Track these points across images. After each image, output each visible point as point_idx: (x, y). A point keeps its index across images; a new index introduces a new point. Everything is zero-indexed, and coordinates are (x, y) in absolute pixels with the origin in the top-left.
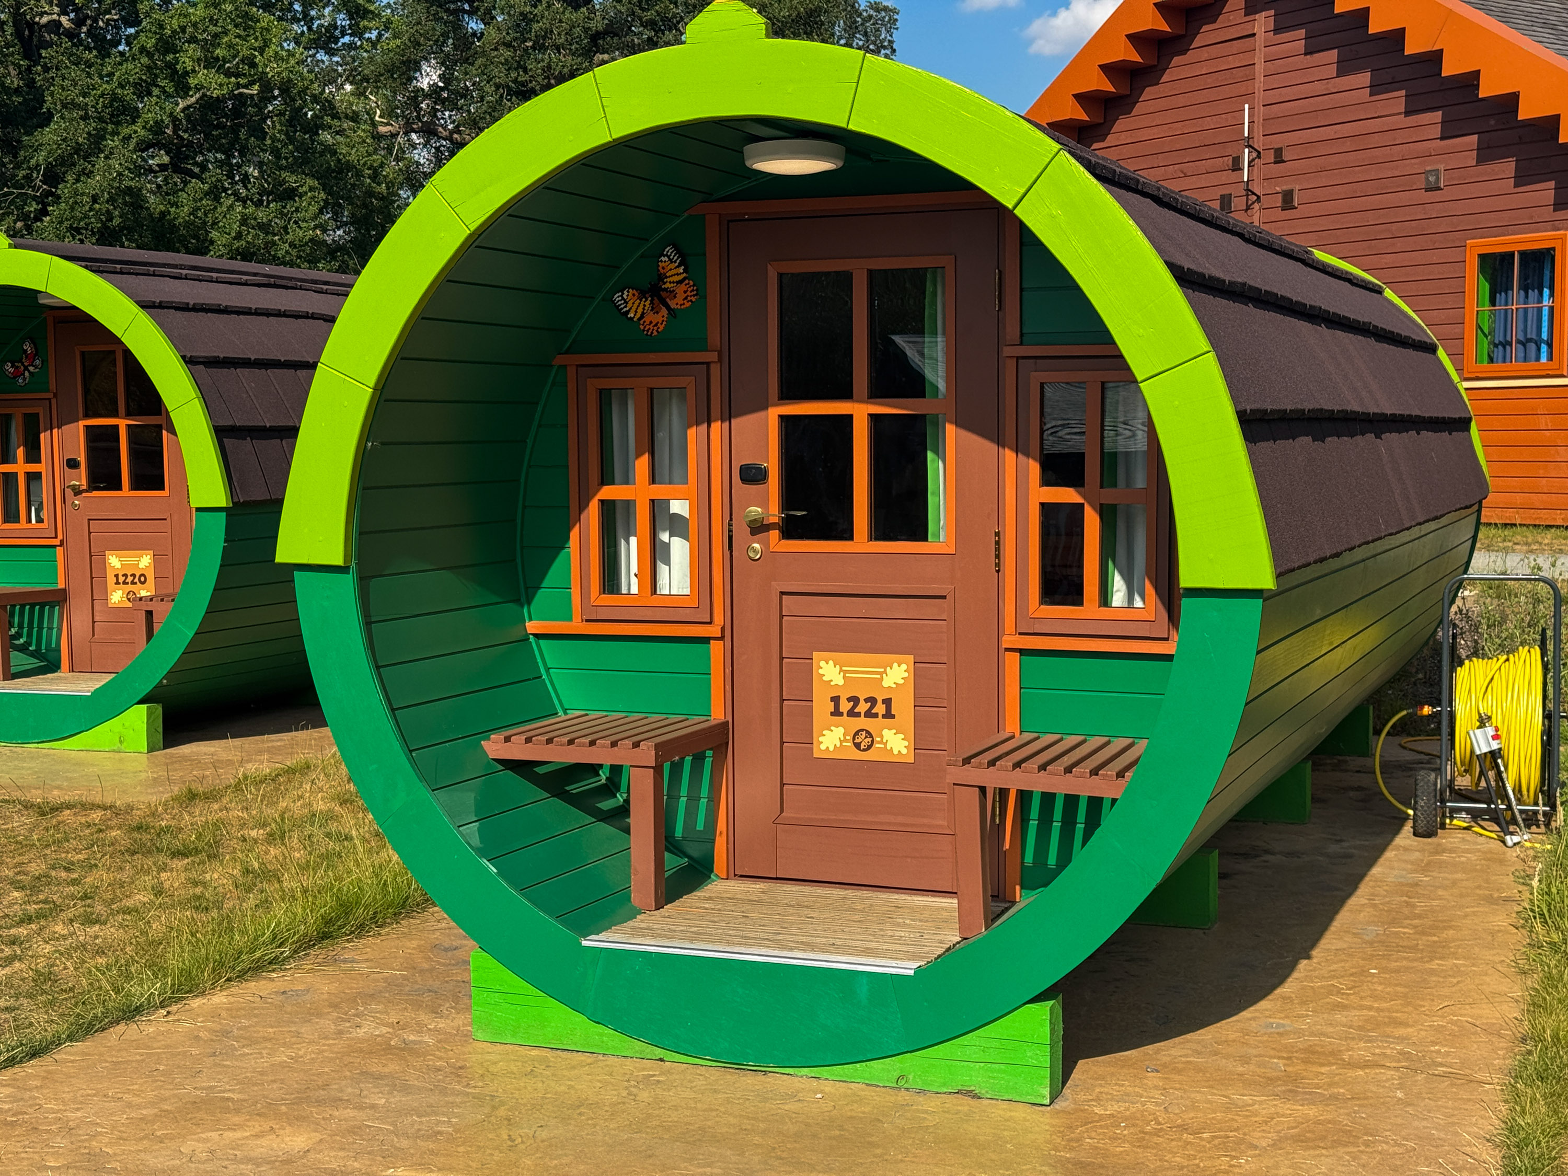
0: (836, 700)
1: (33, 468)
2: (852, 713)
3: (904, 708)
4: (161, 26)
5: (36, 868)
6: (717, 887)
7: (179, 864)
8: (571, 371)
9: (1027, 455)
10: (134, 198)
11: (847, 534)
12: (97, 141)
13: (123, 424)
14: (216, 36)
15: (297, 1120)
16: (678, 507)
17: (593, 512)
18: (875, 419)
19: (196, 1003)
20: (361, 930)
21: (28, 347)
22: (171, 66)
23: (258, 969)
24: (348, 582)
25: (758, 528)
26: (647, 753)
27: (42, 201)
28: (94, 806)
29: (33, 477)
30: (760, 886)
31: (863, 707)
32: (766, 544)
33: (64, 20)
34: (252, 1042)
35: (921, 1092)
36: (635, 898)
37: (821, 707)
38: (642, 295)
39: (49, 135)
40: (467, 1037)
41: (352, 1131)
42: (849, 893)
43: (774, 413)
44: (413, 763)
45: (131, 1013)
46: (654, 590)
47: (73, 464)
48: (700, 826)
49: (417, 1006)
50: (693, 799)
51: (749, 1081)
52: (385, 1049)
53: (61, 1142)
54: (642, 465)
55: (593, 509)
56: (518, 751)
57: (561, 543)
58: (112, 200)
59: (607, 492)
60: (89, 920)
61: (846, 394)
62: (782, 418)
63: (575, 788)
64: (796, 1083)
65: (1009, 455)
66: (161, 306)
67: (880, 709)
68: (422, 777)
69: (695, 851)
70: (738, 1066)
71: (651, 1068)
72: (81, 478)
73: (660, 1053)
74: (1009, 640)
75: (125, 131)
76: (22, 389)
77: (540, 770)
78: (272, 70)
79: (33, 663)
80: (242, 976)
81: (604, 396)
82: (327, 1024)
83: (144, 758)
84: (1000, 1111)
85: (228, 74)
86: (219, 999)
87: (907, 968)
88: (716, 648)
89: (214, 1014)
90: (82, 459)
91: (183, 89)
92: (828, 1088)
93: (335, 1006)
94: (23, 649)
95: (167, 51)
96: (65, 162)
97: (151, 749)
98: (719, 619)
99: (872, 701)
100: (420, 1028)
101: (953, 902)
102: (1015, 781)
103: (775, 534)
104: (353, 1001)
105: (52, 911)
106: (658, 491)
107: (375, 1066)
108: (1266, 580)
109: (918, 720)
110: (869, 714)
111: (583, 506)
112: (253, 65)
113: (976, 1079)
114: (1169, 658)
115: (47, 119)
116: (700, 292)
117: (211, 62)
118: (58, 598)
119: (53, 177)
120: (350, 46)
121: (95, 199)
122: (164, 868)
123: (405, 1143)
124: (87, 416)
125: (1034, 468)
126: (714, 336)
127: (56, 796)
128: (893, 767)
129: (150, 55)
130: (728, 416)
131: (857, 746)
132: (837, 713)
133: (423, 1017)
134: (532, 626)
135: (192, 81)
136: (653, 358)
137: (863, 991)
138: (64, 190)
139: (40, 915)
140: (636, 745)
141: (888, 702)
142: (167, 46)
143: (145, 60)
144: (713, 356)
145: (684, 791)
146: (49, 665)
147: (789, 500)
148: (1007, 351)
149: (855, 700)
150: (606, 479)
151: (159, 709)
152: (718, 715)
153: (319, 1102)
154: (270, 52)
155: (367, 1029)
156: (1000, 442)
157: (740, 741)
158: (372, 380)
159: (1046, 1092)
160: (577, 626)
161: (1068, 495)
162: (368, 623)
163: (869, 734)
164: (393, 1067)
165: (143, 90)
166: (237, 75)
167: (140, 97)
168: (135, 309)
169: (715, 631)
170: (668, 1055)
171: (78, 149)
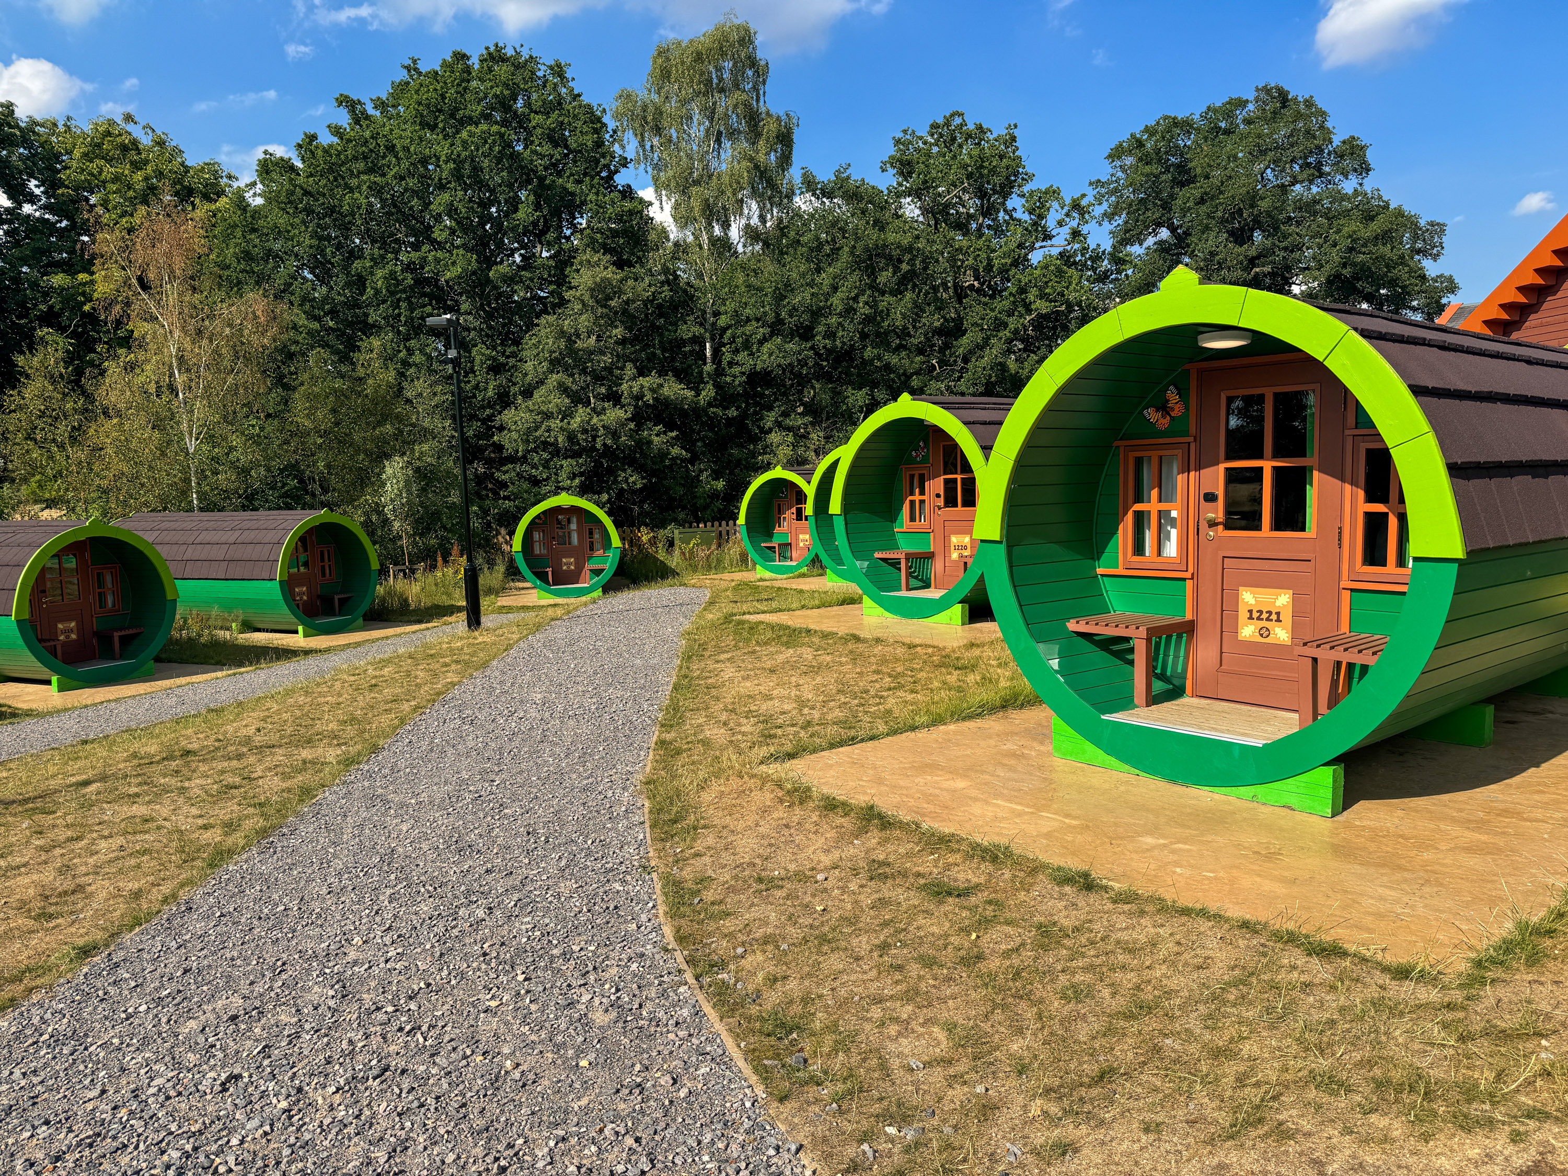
0: (1250, 611)
1: (922, 498)
2: (1259, 619)
3: (1287, 617)
4: (1020, 281)
5: (899, 670)
6: (1186, 700)
7: (956, 673)
8: (1122, 449)
9: (1357, 486)
10: (1003, 367)
11: (1258, 528)
12: (986, 340)
13: (959, 477)
14: (1046, 283)
15: (964, 776)
16: (1174, 514)
17: (1130, 517)
18: (1275, 469)
19: (942, 727)
20: (1022, 706)
21: (921, 444)
22: (1023, 300)
23: (970, 717)
24: (1002, 548)
25: (1212, 524)
26: (1143, 633)
27: (961, 371)
28: (930, 646)
29: (922, 502)
30: (1208, 701)
31: (1265, 616)
32: (1216, 532)
33: (976, 283)
34: (958, 745)
35: (1264, 804)
36: (1136, 700)
37: (1243, 615)
38: (1157, 410)
39: (965, 340)
40: (1050, 754)
41: (985, 784)
42: (1254, 709)
43: (1222, 467)
44: (1029, 630)
45: (913, 728)
46: (1159, 554)
47: (938, 496)
48: (1179, 670)
49: (1034, 739)
50: (1176, 657)
51: (1178, 789)
52: (1013, 755)
53: (871, 772)
54: (1155, 493)
55: (1130, 515)
56: (1082, 628)
57: (1114, 532)
58: (992, 369)
59: (1138, 507)
60: (912, 691)
61: (1260, 456)
62: (1227, 469)
63: (1115, 648)
64: (1201, 793)
65: (1348, 487)
66: (974, 423)
67: (1274, 617)
68: (1032, 635)
69: (1176, 682)
70: (1174, 782)
71: (1133, 779)
72: (941, 502)
73: (1137, 772)
74: (1345, 583)
75: (1000, 334)
76: (919, 463)
77: (1096, 638)
78: (1072, 297)
79: (920, 584)
80: (964, 719)
81: (1139, 462)
82: (992, 742)
83: (960, 629)
84: (1305, 817)
85: (1051, 301)
86: (952, 727)
87: (1259, 743)
88: (1189, 583)
89: (947, 733)
90: (942, 493)
91: (1029, 311)
92: (1216, 797)
93: (998, 735)
94: (916, 578)
95: (1022, 293)
96: (971, 352)
97: (963, 624)
98: (1191, 569)
99: (1270, 613)
100: (1032, 748)
101: (1296, 716)
102: (1346, 658)
103: (1221, 527)
104: (1007, 734)
105: (900, 687)
106: (1163, 506)
107: (1005, 761)
108: (1459, 553)
109: (1294, 624)
110: (1268, 619)
111: (1125, 513)
112: (1063, 295)
113: (1292, 801)
114: (1404, 594)
115: (964, 333)
116: (1187, 408)
117: (1043, 296)
118: (930, 556)
119: (966, 360)
120: (1117, 279)
121: (984, 368)
122: (950, 673)
123: (1005, 791)
124: (945, 474)
125: (1361, 494)
126: (1193, 431)
127: (917, 641)
128: (1280, 647)
129: (1014, 296)
130: (1199, 468)
131: (1261, 635)
132: (1251, 618)
133: (1035, 744)
134: (1099, 571)
135: (1033, 307)
136: (1161, 441)
137: (1236, 752)
138: (970, 366)
139: (895, 688)
140: (1137, 628)
141: (1278, 614)
142: (1023, 290)
143: (1012, 299)
144: (1191, 439)
145: (1172, 653)
146: (927, 585)
147: (1228, 512)
148: (1347, 432)
149: (1261, 612)
150: (1139, 499)
151: (967, 606)
152: (1189, 616)
153: (977, 771)
154: (1071, 288)
155: (1009, 746)
156: (1343, 480)
157: (1200, 631)
158: (1013, 457)
159: (1330, 811)
160: (1120, 571)
161: (1379, 508)
162: (1011, 566)
163: (1268, 630)
164: (1013, 762)
165: (1010, 314)
166: (1055, 301)
167: (1009, 316)
168: (961, 425)
169: (1188, 575)
170: (1141, 773)
171: (978, 346)
